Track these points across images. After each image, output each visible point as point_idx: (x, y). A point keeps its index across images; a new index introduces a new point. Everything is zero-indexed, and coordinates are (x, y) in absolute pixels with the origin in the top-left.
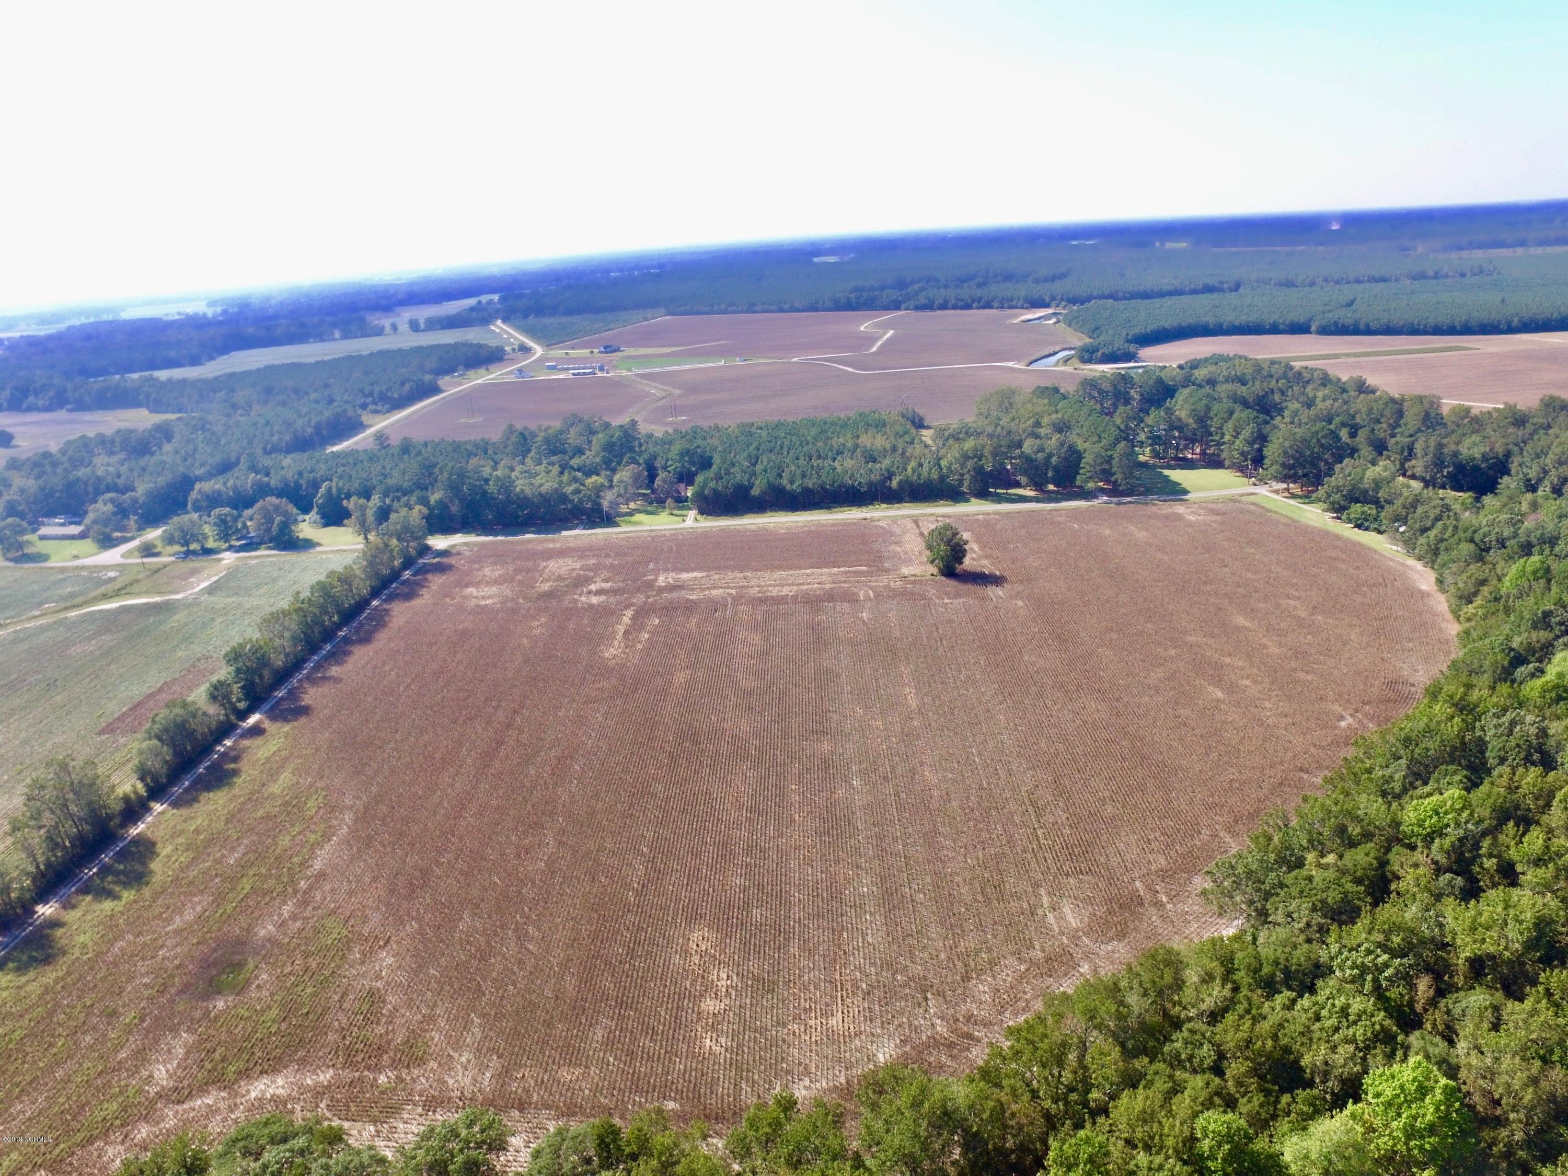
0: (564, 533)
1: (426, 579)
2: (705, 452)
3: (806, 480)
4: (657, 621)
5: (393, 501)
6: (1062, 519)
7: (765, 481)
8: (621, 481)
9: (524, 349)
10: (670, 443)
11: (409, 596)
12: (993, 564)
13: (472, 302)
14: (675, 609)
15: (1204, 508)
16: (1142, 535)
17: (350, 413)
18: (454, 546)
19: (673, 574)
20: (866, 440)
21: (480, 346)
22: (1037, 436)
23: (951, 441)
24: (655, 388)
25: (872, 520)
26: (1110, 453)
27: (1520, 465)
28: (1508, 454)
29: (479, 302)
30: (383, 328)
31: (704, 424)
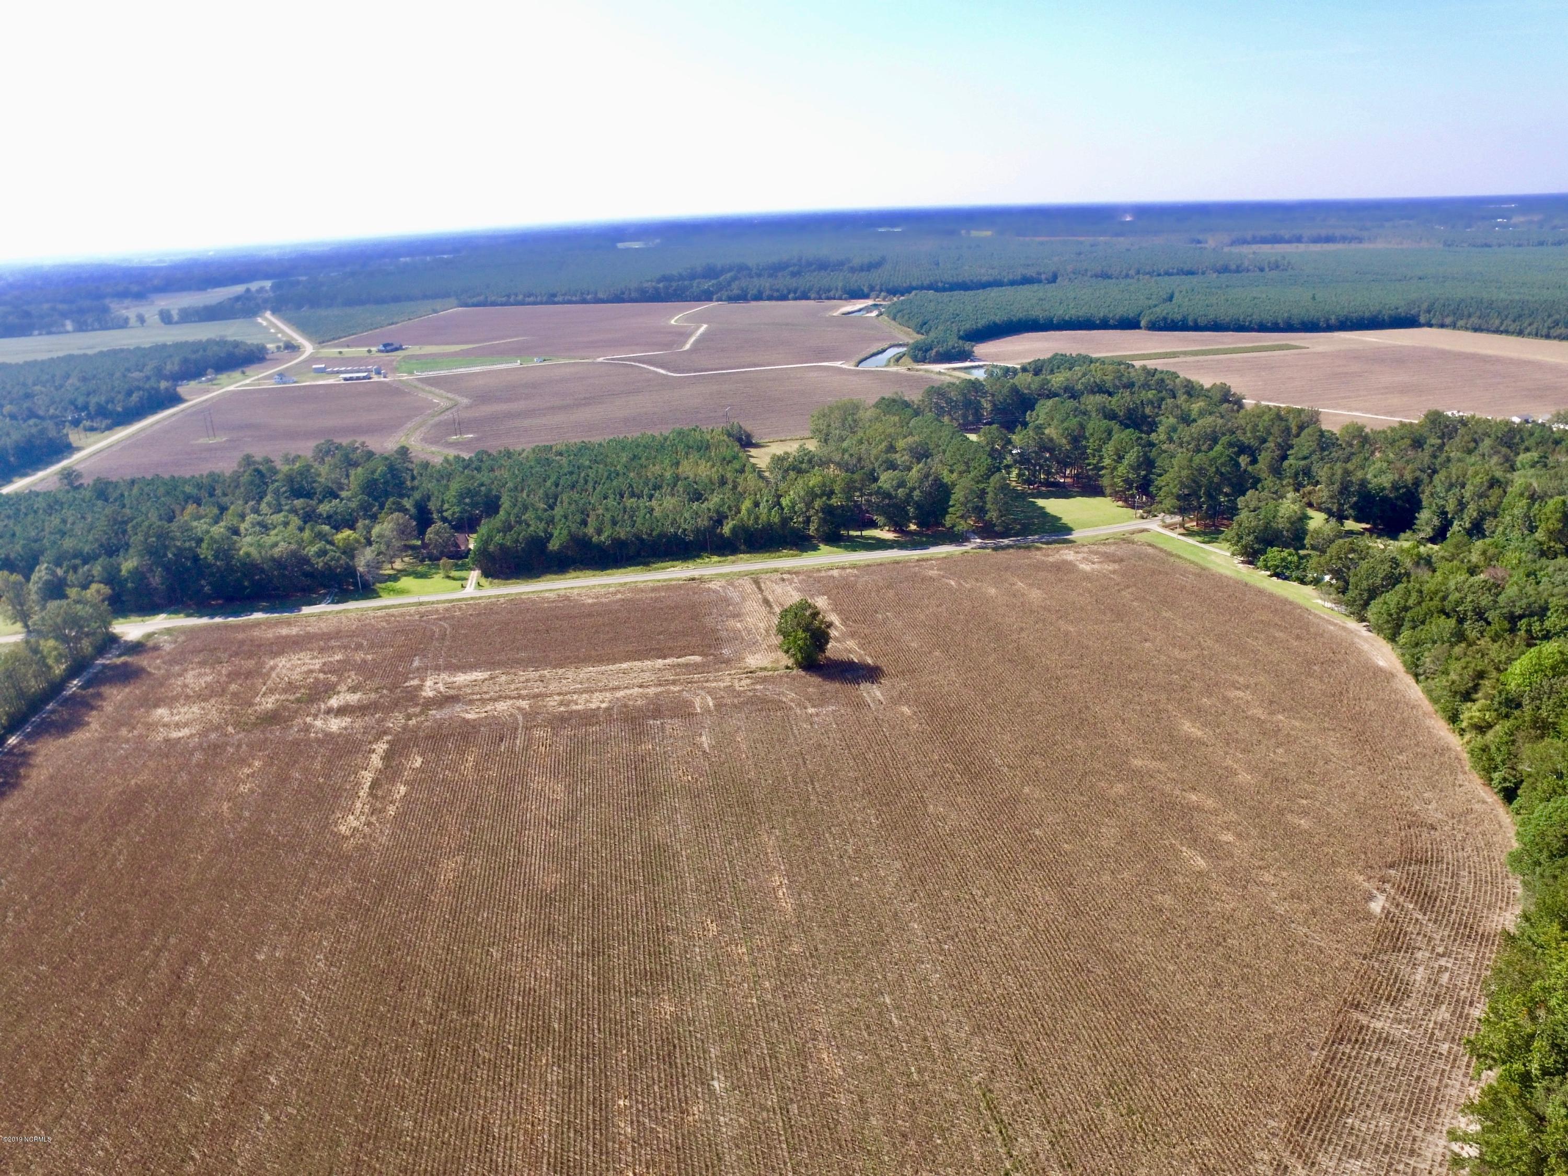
0: (306, 610)
1: (99, 696)
2: (490, 490)
3: (617, 528)
4: (419, 760)
5: (66, 572)
6: (934, 573)
7: (565, 532)
8: (380, 536)
9: (291, 347)
10: (449, 476)
11: (65, 727)
12: (861, 646)
13: (239, 289)
14: (446, 737)
15: (1096, 553)
16: (1035, 595)
17: (52, 433)
18: (150, 635)
19: (445, 676)
20: (686, 469)
21: (236, 344)
22: (892, 466)
23: (792, 474)
24: (441, 397)
25: (701, 580)
26: (982, 486)
27: (1432, 495)
28: (1417, 482)
29: (248, 290)
30: (127, 320)
31: (494, 446)
